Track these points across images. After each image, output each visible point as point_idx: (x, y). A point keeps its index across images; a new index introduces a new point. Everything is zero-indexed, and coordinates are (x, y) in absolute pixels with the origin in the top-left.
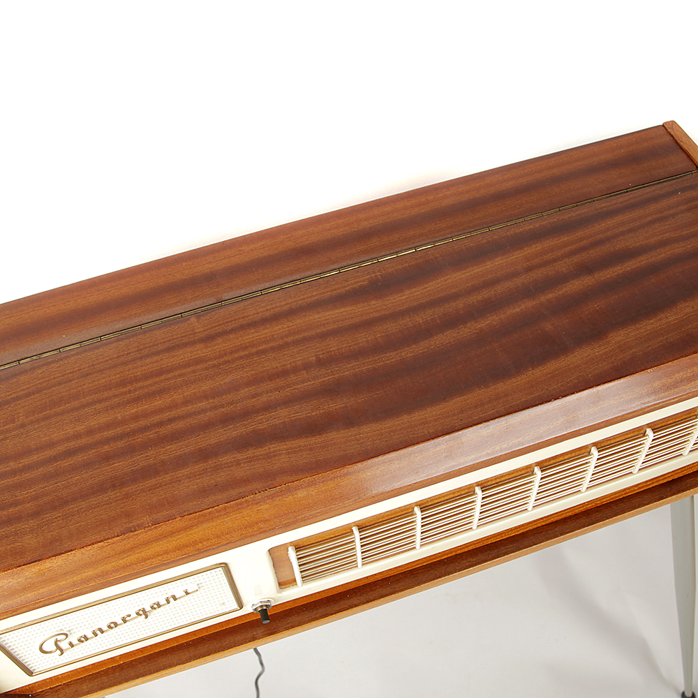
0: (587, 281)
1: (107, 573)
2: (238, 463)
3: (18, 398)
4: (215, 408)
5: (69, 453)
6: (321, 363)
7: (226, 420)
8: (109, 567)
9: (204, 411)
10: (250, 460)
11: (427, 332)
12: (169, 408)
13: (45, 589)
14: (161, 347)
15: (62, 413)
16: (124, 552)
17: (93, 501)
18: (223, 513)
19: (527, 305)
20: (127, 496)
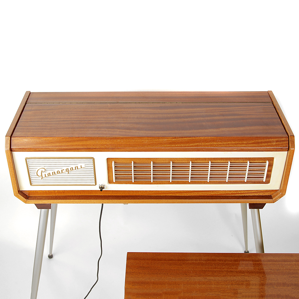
0: (222, 117)
1: (62, 146)
2: (106, 131)
3: (56, 109)
4: (105, 120)
5: (63, 121)
6: (137, 118)
7: (106, 123)
8: (63, 144)
9: (102, 120)
10: (108, 131)
11: (170, 118)
12: (94, 118)
13: (45, 145)
14: (97, 107)
15: (66, 114)
16: (68, 141)
17: (65, 130)
18: (97, 139)
19: (202, 119)
20: (74, 131)
